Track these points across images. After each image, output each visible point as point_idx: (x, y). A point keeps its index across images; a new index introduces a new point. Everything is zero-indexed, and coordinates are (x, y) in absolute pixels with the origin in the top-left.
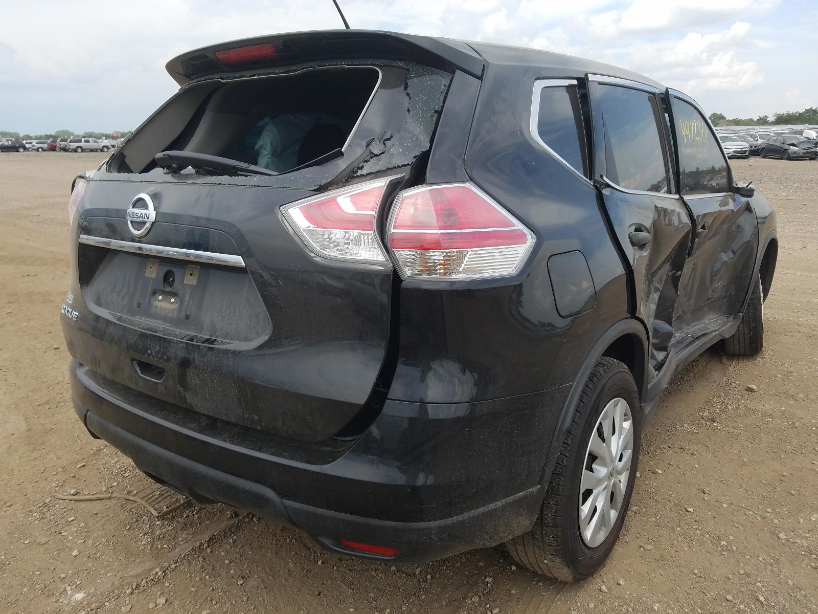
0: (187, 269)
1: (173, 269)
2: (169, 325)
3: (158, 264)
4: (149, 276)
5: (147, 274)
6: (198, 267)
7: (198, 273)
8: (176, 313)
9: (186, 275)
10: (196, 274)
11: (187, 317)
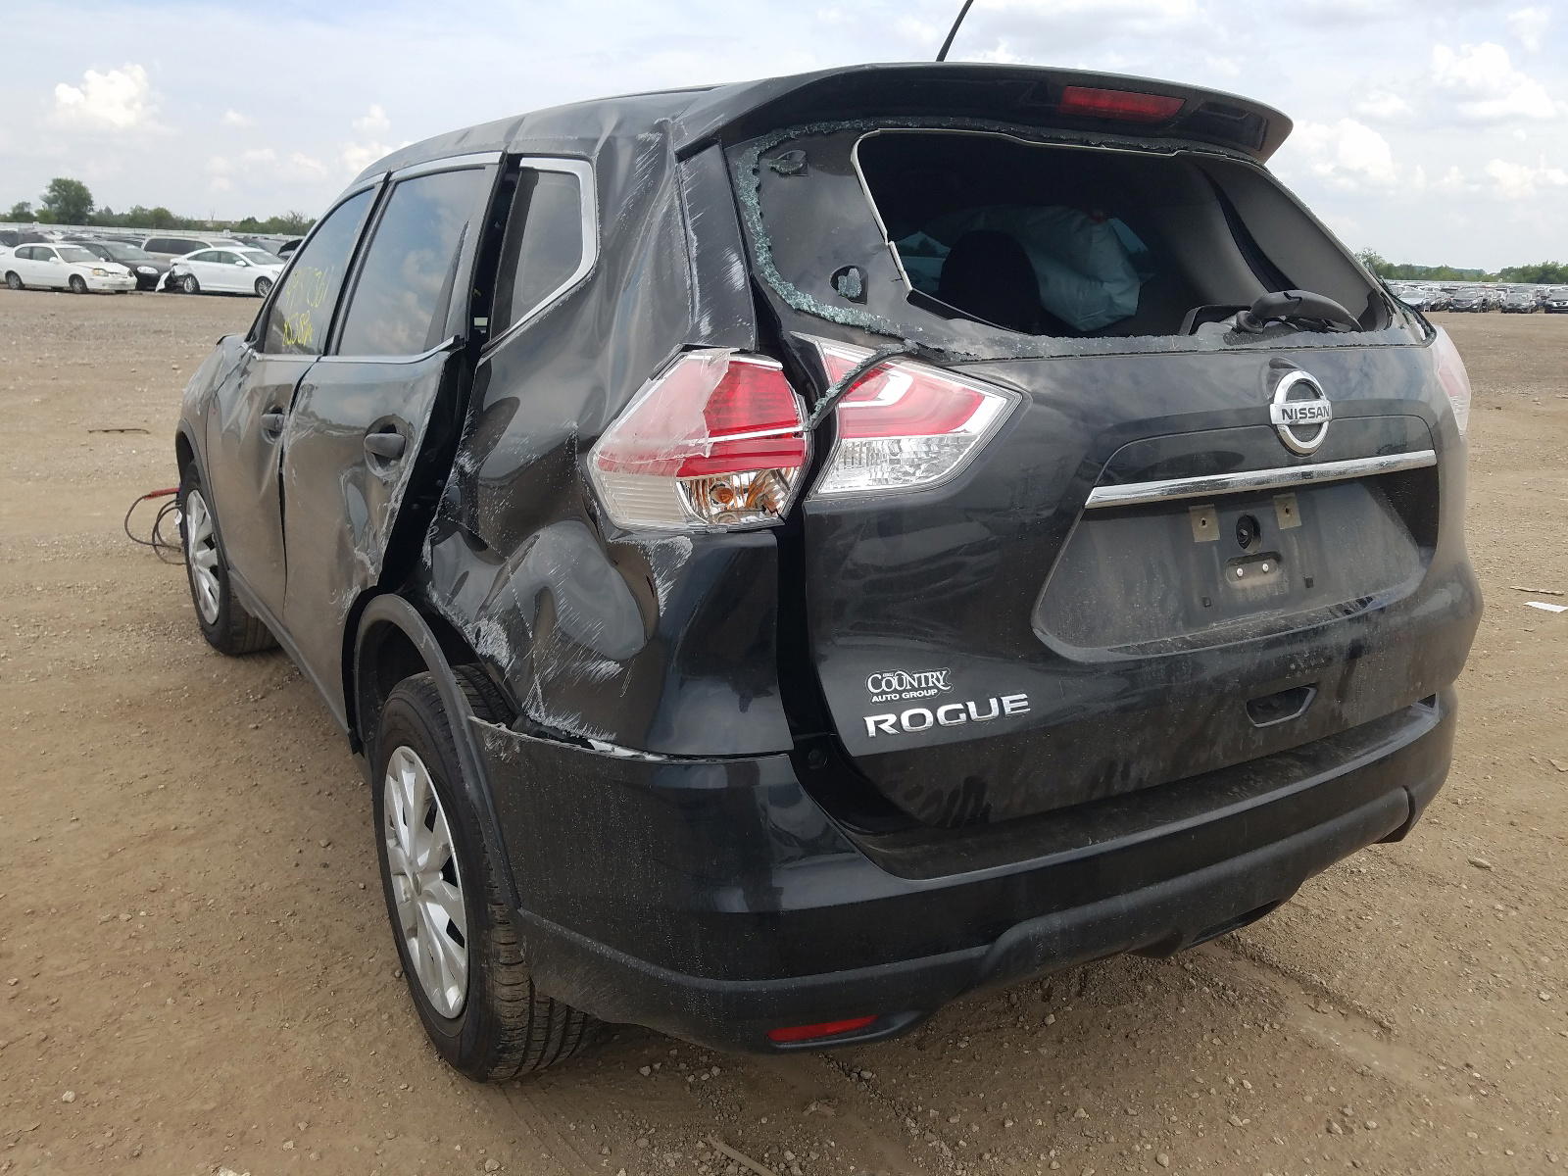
0: (1276, 503)
1: (1250, 512)
2: (1281, 610)
3: (1213, 512)
4: (1204, 539)
5: (1198, 538)
6: (1293, 494)
7: (1296, 504)
8: (1286, 585)
9: (1278, 515)
10: (1294, 506)
11: (1309, 583)
